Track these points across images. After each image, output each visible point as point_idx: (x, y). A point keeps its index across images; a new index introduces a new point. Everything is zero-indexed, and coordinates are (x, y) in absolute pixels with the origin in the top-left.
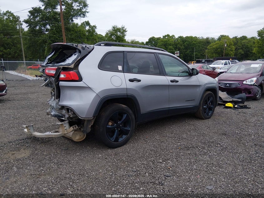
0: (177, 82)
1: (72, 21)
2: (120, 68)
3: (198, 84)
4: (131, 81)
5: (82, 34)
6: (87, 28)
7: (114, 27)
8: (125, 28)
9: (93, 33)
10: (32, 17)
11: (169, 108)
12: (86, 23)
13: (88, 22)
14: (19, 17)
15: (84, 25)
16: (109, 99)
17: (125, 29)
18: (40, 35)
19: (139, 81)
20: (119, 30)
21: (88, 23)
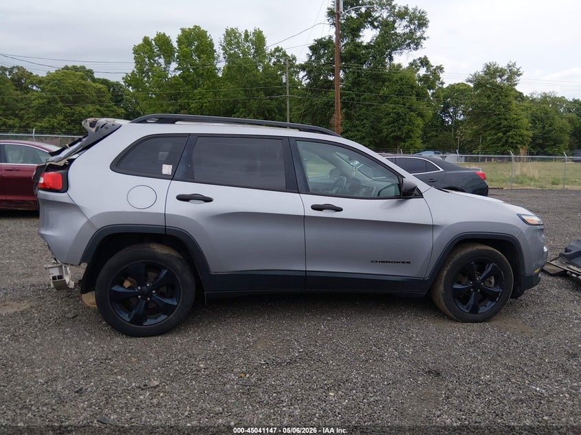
0: (339, 210)
1: (391, 59)
2: (167, 169)
3: (428, 221)
4: (182, 198)
5: (408, 84)
6: (422, 71)
7: (488, 67)
8: (517, 67)
9: (433, 82)
10: (313, 58)
11: (306, 271)
12: (421, 62)
13: (425, 58)
14: (294, 59)
15: (416, 67)
16: (115, 232)
17: (518, 70)
18: (326, 92)
19: (208, 200)
20: (501, 72)
21: (425, 62)
